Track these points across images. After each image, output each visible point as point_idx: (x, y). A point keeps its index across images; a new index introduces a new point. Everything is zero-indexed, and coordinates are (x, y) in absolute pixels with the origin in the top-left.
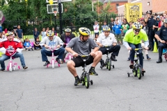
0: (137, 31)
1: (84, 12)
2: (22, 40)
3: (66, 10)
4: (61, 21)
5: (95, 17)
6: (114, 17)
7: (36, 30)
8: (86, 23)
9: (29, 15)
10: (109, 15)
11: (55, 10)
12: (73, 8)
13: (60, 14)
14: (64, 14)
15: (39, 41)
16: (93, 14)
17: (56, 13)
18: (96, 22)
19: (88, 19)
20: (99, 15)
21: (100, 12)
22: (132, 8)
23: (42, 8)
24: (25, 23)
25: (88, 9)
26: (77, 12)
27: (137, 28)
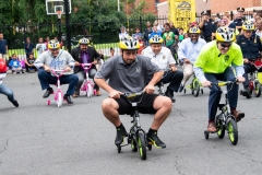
0: (225, 45)
1: (105, 12)
2: (7, 57)
3: (76, 9)
4: (68, 27)
5: (122, 20)
6: (152, 20)
7: (28, 40)
8: (108, 29)
9: (17, 17)
10: (144, 17)
11: (59, 9)
12: (87, 7)
13: (67, 16)
14: (73, 16)
15: (34, 59)
16: (118, 15)
17: (60, 14)
18: (123, 28)
19: (112, 23)
20: (128, 17)
21: (130, 13)
22: (179, 6)
23: (38, 6)
24: (11, 30)
25: (111, 8)
26: (94, 13)
27: (225, 40)
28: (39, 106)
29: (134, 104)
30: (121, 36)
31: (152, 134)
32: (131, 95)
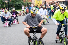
1: (18, 1)
4: (8, 5)
8: (19, 6)
14: (10, 2)
17: (6, 2)
19: (20, 4)
21: (25, 2)
25: (20, 0)
26: (15, 2)
27: (64, 9)
28: (1, 27)
29: (35, 30)
30: (22, 8)
31: (41, 39)
32: (34, 27)
